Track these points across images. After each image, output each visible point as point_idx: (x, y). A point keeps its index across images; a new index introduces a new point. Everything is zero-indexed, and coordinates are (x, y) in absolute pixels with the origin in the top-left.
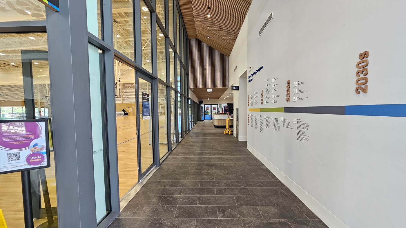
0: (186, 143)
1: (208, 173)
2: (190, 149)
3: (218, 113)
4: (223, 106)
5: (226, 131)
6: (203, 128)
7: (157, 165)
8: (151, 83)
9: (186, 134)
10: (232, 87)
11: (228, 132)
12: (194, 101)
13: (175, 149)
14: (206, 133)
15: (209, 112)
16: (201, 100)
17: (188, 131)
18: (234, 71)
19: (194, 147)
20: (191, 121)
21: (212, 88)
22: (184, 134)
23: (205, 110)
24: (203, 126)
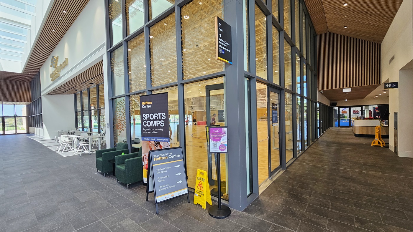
0: (313, 151)
1: (344, 185)
2: (319, 158)
3: (362, 117)
4: (371, 108)
5: (376, 141)
6: (337, 136)
7: (283, 168)
8: (279, 94)
9: (313, 142)
10: (385, 84)
11: (379, 143)
12: (323, 104)
13: (301, 156)
14: (341, 143)
15: (347, 116)
16: (334, 102)
17: (316, 138)
18: (390, 61)
19: (324, 157)
20: (319, 128)
21: (351, 88)
22: (311, 142)
23: (341, 113)
24: (337, 134)
